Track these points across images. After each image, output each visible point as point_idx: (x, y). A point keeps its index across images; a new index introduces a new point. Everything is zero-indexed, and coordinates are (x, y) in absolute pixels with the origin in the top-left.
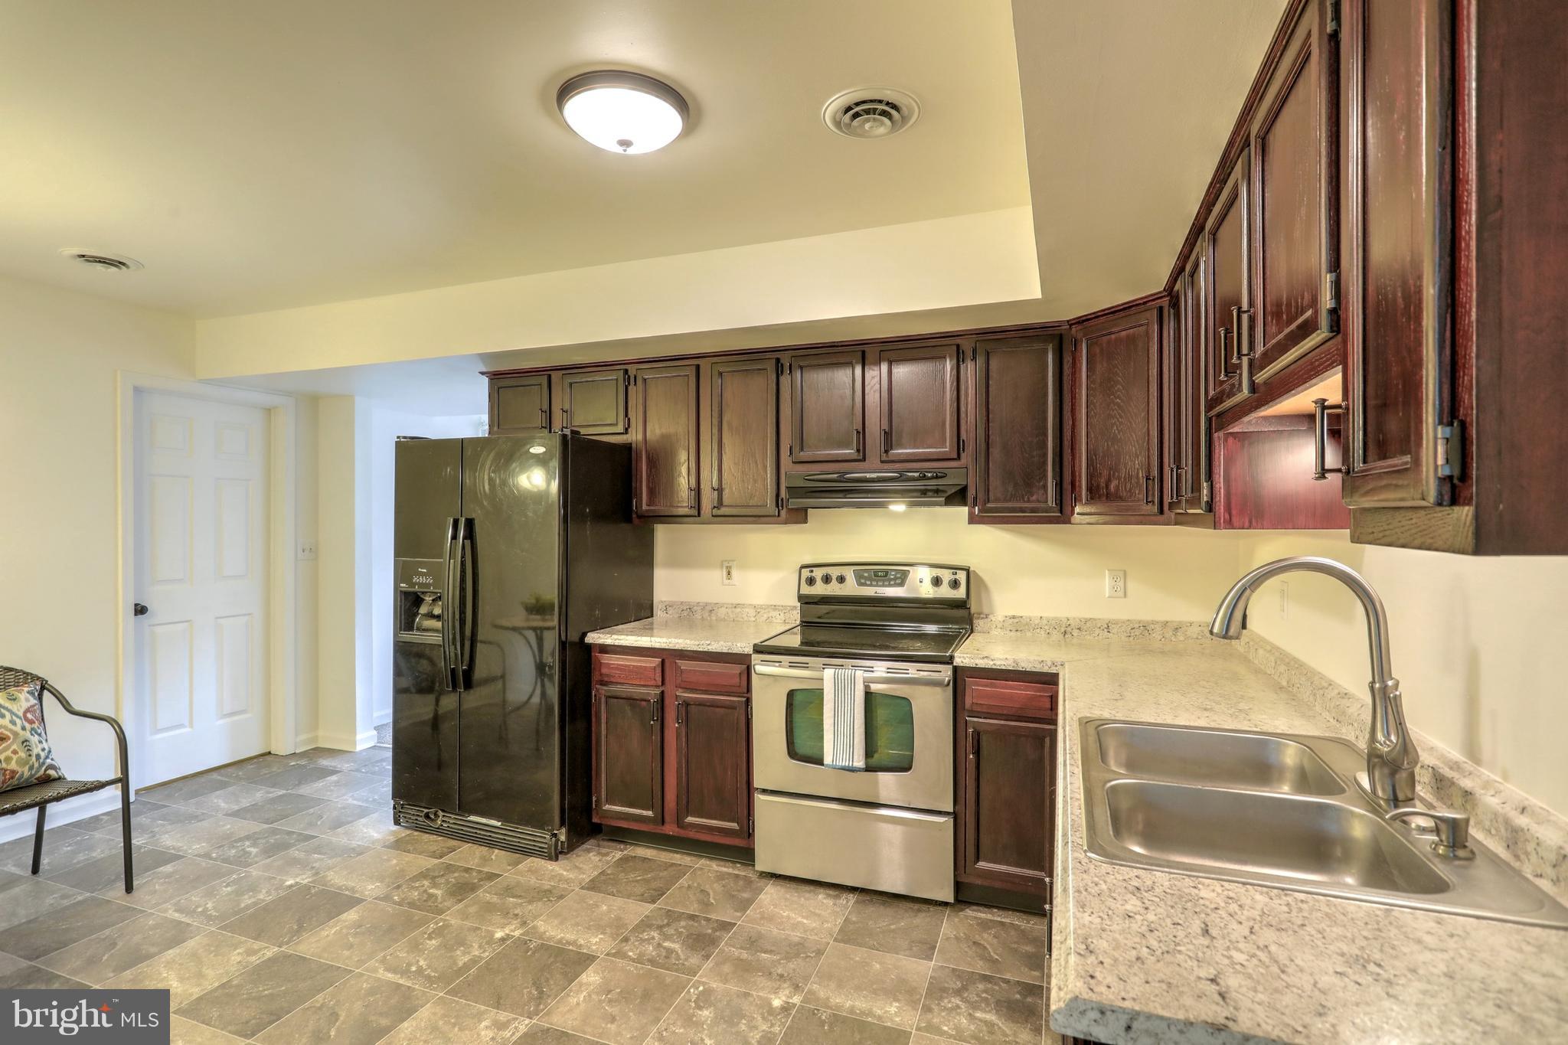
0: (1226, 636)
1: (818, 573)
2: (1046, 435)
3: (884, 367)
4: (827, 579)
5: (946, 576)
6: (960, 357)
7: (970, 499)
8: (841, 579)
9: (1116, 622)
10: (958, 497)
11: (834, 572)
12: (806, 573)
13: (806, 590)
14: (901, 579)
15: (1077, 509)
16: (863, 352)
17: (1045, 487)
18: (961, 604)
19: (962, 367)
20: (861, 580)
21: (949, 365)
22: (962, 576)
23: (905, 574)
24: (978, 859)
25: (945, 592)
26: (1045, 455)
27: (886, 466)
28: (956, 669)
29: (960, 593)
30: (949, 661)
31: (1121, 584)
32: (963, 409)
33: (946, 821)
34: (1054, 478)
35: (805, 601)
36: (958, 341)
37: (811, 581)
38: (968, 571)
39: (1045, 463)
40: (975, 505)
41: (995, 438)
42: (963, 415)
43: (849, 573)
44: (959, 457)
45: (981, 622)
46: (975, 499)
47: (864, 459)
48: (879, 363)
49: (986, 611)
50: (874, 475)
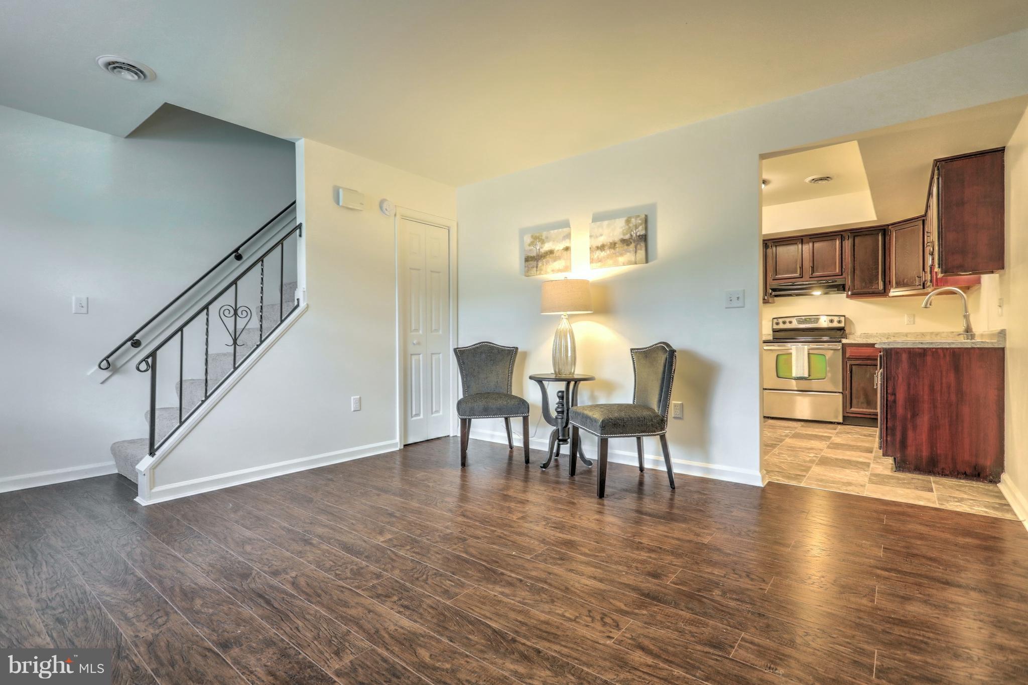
0: (926, 307)
1: (780, 321)
2: (878, 265)
3: (811, 244)
4: (784, 323)
5: (836, 319)
6: (842, 239)
7: (847, 288)
8: (790, 322)
9: (910, 333)
10: (842, 288)
11: (788, 320)
12: (775, 321)
13: (775, 327)
14: (817, 320)
15: (892, 290)
16: (802, 239)
17: (878, 283)
18: (842, 329)
19: (843, 242)
20: (799, 322)
21: (838, 242)
22: (842, 319)
23: (818, 319)
24: (851, 407)
25: (835, 324)
26: (878, 272)
27: (812, 279)
28: (843, 344)
29: (842, 325)
30: (840, 342)
31: (912, 319)
32: (843, 257)
33: (841, 396)
34: (882, 280)
35: (774, 331)
36: (842, 233)
37: (777, 324)
38: (844, 316)
39: (878, 274)
40: (849, 291)
41: (857, 267)
42: (843, 260)
43: (794, 321)
44: (842, 275)
45: (851, 336)
46: (849, 289)
47: (802, 277)
48: (808, 243)
49: (853, 332)
50: (807, 283)
